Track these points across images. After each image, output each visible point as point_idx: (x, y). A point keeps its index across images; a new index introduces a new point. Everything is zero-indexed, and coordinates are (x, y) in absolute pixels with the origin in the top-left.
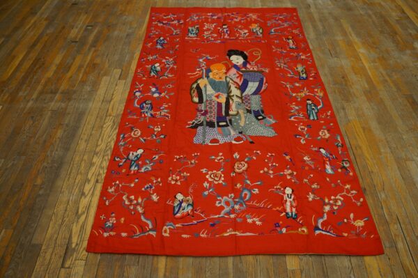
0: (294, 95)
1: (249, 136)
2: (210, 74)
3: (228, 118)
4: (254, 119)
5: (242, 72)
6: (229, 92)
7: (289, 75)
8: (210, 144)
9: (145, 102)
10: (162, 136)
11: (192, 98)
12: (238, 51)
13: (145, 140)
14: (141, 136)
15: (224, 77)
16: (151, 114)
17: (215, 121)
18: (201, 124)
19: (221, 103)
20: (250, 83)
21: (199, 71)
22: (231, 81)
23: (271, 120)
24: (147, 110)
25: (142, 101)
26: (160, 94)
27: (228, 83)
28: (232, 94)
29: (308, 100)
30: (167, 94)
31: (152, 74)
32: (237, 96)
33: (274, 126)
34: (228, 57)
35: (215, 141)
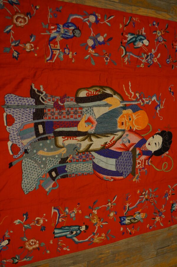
0: (95, 212)
1: (22, 162)
2: (130, 111)
3: (52, 135)
4: (50, 167)
5: (134, 151)
6: (97, 135)
7: (128, 205)
8: (5, 115)
9: (77, 28)
10: (15, 54)
11: (87, 89)
12: (170, 143)
13: (9, 32)
14: (15, 27)
15: (123, 128)
16: (55, 38)
17: (45, 120)
18: (38, 102)
19: (77, 126)
20: (114, 160)
21: (135, 97)
22: (116, 137)
23: (51, 186)
24: (62, 31)
25: (78, 25)
26: (93, 47)
27: (112, 133)
28: (93, 138)
29: (87, 227)
30: (92, 56)
31: (129, 37)
32: (91, 145)
33: (39, 190)
34: (160, 131)
35: (11, 120)
